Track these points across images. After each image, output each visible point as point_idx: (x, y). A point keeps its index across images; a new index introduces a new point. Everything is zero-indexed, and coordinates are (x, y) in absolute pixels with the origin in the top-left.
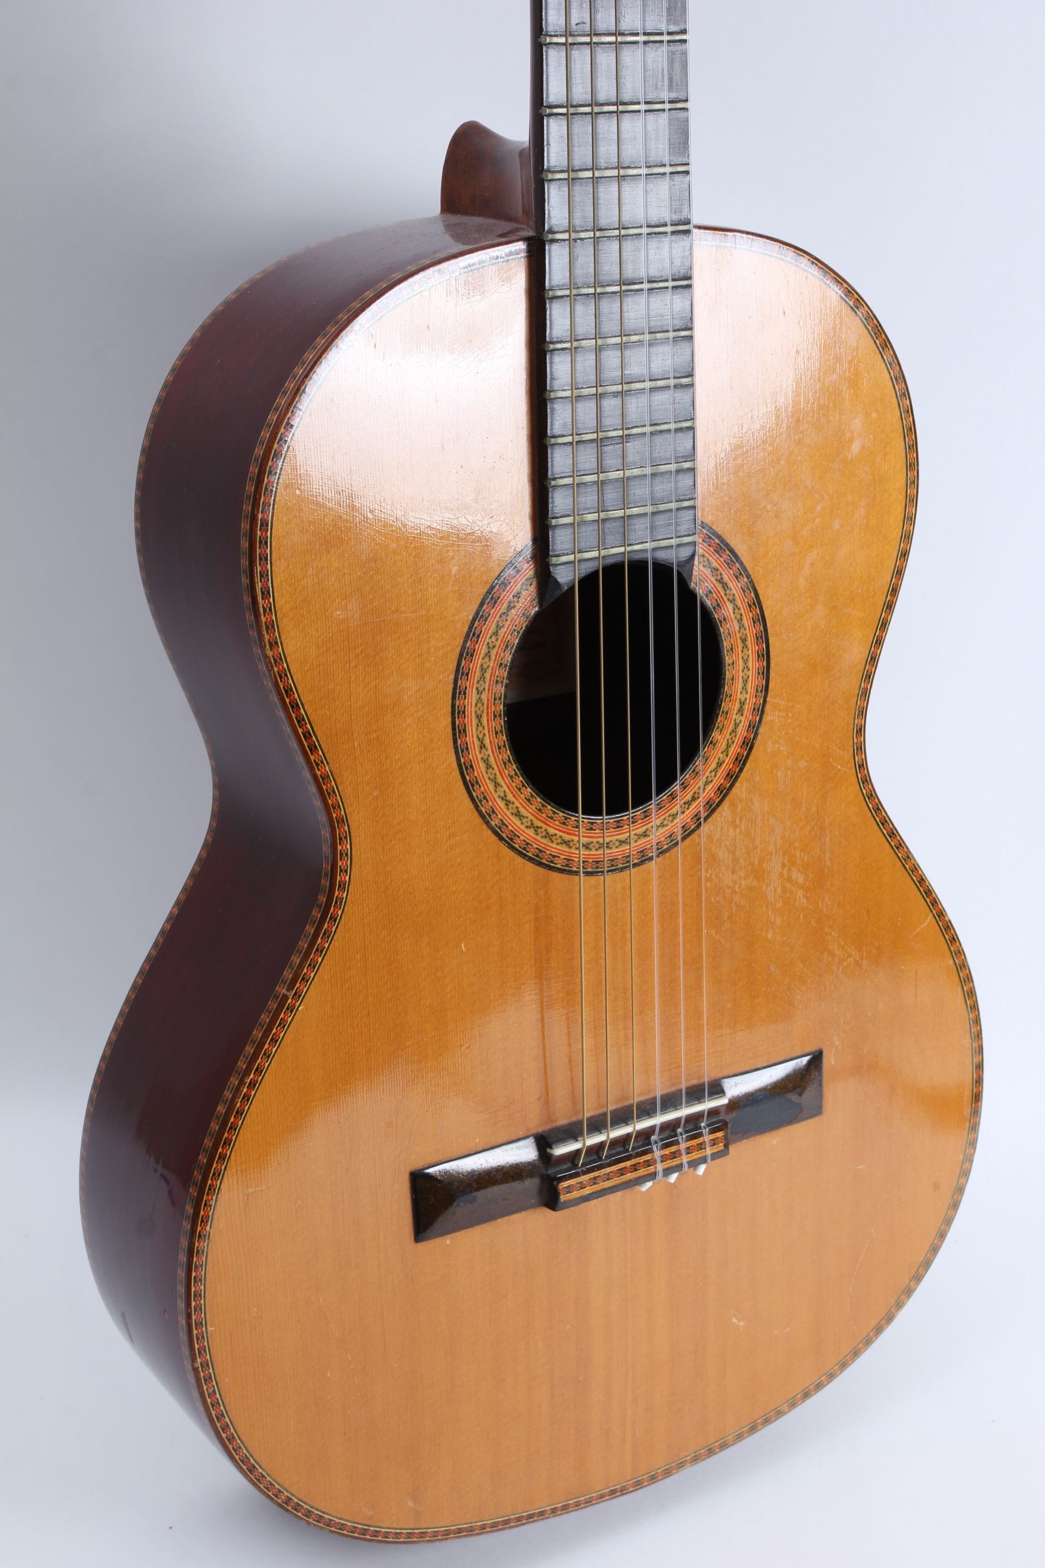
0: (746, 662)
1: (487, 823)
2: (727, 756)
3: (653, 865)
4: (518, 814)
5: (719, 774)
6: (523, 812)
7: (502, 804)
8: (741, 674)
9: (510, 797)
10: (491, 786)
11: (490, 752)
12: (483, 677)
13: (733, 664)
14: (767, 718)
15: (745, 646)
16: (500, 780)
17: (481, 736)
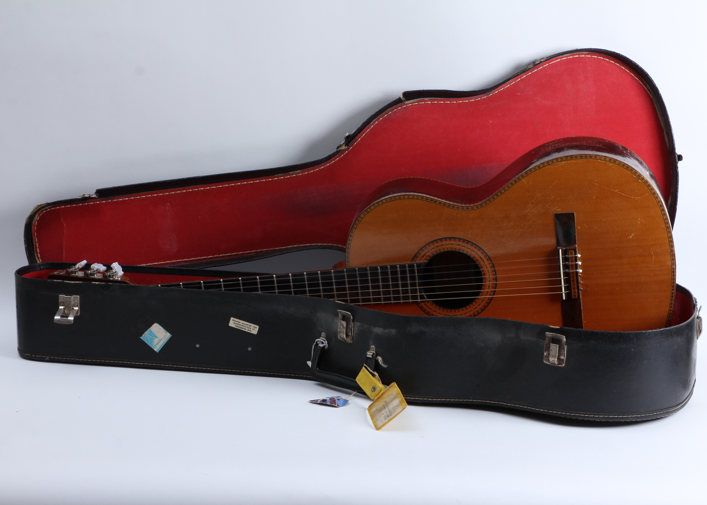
0: (447, 245)
1: (480, 313)
2: (470, 248)
3: (496, 269)
4: (479, 305)
5: (475, 250)
6: (478, 304)
7: (476, 309)
8: (450, 246)
9: (475, 307)
10: (471, 312)
11: (463, 313)
12: (446, 315)
13: (447, 248)
14: (461, 237)
15: (443, 245)
16: (470, 310)
17: (459, 315)
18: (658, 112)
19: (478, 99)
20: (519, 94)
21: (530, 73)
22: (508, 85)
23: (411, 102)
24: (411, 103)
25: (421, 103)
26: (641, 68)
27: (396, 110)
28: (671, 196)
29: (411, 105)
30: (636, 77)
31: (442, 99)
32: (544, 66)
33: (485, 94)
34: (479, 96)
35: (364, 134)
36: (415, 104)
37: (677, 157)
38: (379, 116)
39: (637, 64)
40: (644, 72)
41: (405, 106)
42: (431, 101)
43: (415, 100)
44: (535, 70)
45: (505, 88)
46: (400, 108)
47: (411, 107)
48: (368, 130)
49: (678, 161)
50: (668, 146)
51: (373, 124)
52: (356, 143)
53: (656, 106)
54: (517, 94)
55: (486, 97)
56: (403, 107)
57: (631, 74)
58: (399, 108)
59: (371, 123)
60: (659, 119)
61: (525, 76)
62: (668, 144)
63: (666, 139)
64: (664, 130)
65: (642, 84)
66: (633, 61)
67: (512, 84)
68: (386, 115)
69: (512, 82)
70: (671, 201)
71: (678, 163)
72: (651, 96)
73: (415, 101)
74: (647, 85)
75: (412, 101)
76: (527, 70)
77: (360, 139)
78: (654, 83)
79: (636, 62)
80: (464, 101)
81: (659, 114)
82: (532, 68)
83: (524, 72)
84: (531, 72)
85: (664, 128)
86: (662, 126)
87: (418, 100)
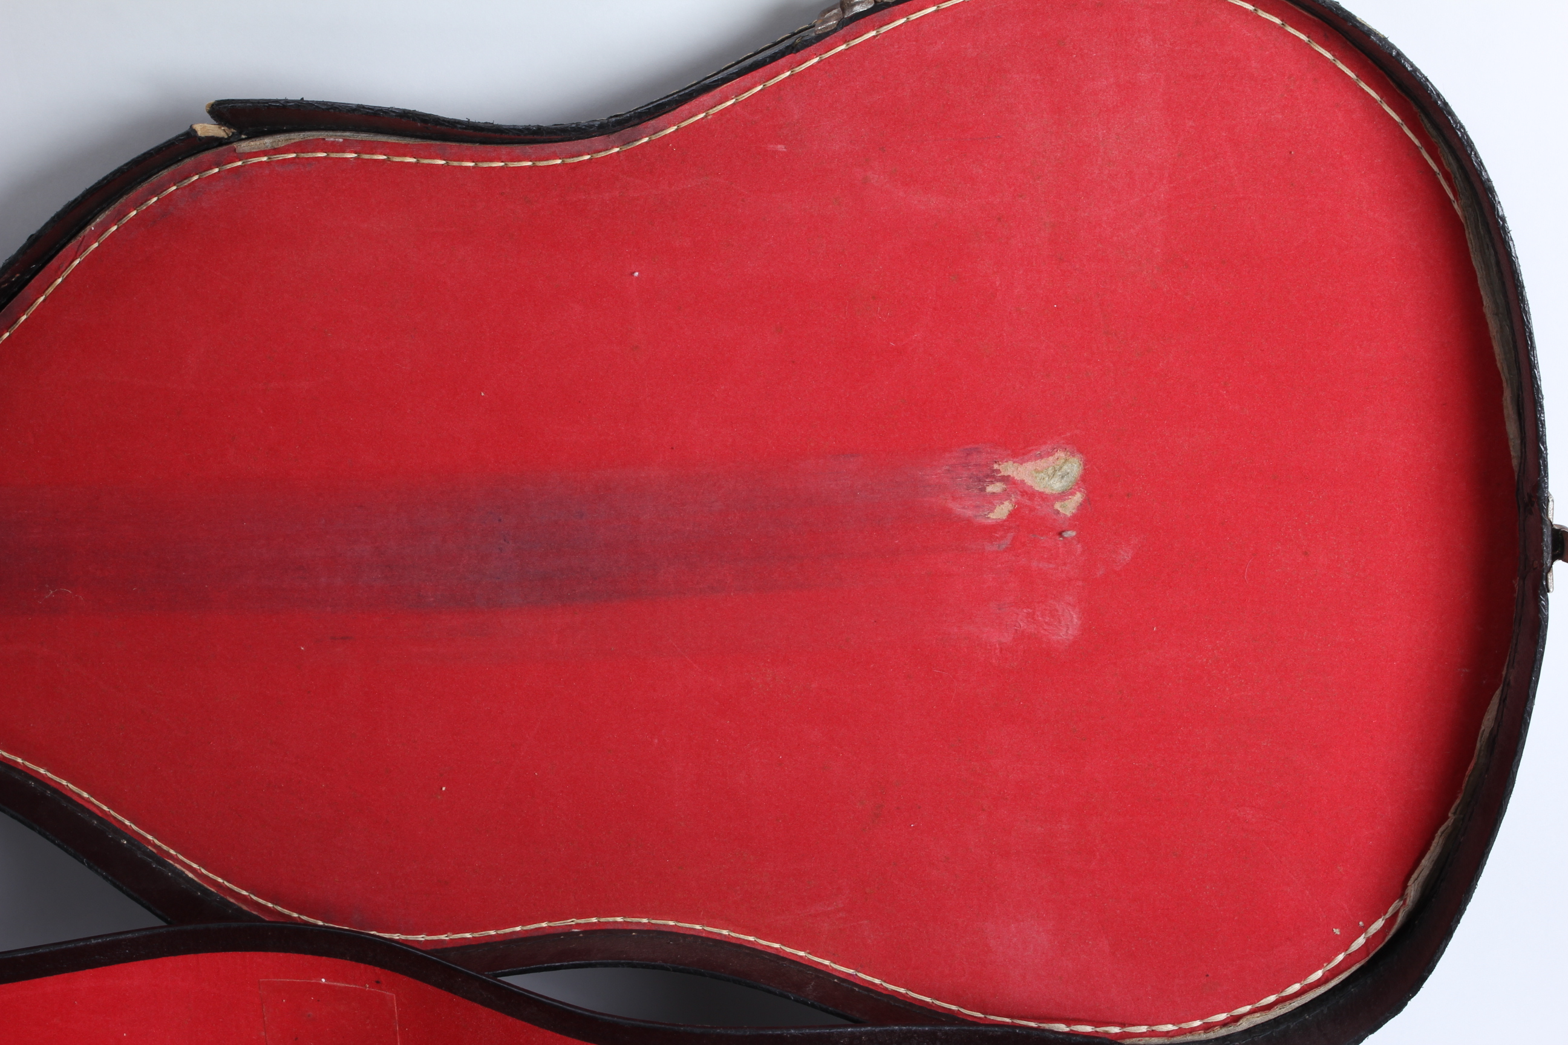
18: (1482, 293)
19: (576, 160)
20: (781, 148)
21: (843, 47)
22: (727, 99)
23: (263, 148)
24: (264, 153)
25: (310, 155)
26: (1416, 70)
27: (196, 177)
28: (1498, 692)
29: (265, 159)
30: (1389, 105)
31: (406, 145)
32: (913, 17)
33: (613, 137)
34: (586, 142)
35: (59, 280)
36: (281, 157)
37: (1547, 532)
38: (122, 200)
39: (1393, 47)
40: (1430, 96)
41: (240, 163)
42: (358, 148)
43: (281, 140)
44: (868, 32)
45: (711, 112)
46: (216, 170)
47: (267, 172)
48: (77, 262)
49: (1554, 559)
50: (1515, 462)
51: (96, 236)
52: (24, 318)
53: (1476, 262)
54: (771, 147)
55: (616, 150)
56: (229, 166)
57: (1362, 90)
58: (211, 169)
59: (88, 229)
60: (1487, 324)
61: (816, 60)
62: (1514, 452)
63: (1512, 428)
64: (1505, 385)
65: (1417, 142)
66: (1376, 34)
67: (746, 95)
68: (155, 199)
69: (749, 89)
70: (1498, 720)
71: (1550, 569)
72: (1456, 206)
73: (282, 144)
74: (1443, 150)
75: (267, 142)
76: (806, 44)
77: (42, 299)
78: (1476, 154)
79: (1390, 40)
80: (512, 160)
81: (1487, 301)
82: (835, 31)
83: (792, 49)
84: (845, 41)
85: (1505, 375)
86: (1499, 365)
87: (296, 137)
